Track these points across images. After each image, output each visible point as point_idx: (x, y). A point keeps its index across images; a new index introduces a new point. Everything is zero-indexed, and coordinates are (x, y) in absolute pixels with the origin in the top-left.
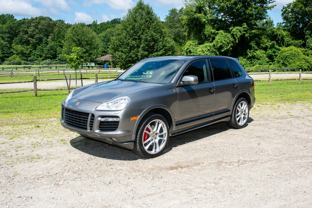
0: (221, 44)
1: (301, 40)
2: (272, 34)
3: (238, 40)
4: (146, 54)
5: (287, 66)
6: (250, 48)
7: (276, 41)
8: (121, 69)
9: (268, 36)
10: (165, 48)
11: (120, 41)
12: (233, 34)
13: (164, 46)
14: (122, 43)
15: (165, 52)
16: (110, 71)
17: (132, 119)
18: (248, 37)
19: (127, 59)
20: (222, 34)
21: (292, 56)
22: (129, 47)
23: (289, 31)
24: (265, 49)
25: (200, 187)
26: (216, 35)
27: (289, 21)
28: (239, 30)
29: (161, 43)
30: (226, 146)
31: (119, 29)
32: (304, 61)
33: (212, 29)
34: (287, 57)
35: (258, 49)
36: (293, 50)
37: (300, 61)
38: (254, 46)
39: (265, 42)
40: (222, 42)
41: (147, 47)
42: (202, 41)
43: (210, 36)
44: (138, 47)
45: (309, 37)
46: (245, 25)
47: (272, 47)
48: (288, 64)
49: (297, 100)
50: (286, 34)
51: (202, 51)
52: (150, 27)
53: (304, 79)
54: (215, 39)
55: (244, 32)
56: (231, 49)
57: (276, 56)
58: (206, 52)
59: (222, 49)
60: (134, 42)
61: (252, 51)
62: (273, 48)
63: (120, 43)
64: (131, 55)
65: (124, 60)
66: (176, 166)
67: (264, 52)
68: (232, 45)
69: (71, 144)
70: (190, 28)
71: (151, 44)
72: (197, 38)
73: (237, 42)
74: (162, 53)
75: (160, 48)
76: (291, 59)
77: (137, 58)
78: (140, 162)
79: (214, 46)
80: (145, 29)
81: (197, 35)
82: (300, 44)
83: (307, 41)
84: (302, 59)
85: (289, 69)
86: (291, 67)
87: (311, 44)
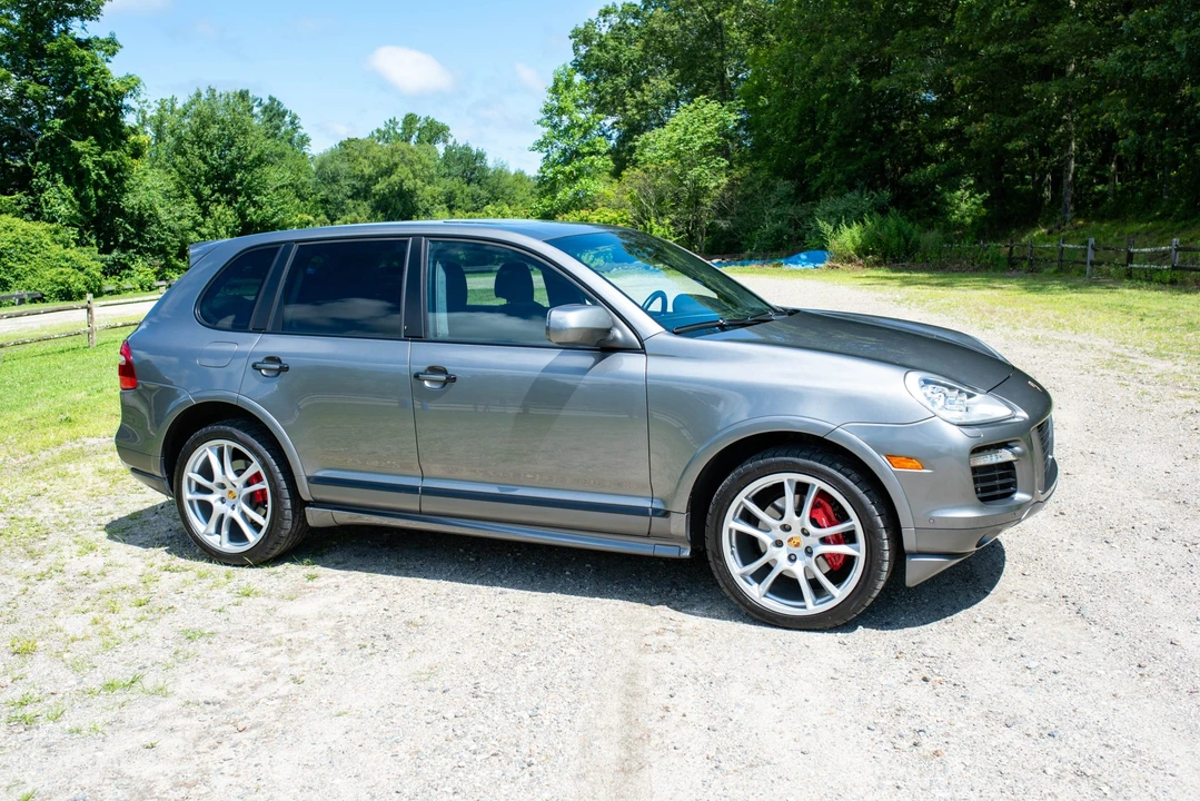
1: (21, 195)
5: (12, 287)
21: (21, 250)
32: (66, 264)
36: (19, 231)
37: (54, 267)
45: (46, 185)
76: (19, 260)
82: (21, 207)
83: (42, 199)
84: (58, 261)
85: (26, 297)
86: (29, 288)
87: (63, 208)
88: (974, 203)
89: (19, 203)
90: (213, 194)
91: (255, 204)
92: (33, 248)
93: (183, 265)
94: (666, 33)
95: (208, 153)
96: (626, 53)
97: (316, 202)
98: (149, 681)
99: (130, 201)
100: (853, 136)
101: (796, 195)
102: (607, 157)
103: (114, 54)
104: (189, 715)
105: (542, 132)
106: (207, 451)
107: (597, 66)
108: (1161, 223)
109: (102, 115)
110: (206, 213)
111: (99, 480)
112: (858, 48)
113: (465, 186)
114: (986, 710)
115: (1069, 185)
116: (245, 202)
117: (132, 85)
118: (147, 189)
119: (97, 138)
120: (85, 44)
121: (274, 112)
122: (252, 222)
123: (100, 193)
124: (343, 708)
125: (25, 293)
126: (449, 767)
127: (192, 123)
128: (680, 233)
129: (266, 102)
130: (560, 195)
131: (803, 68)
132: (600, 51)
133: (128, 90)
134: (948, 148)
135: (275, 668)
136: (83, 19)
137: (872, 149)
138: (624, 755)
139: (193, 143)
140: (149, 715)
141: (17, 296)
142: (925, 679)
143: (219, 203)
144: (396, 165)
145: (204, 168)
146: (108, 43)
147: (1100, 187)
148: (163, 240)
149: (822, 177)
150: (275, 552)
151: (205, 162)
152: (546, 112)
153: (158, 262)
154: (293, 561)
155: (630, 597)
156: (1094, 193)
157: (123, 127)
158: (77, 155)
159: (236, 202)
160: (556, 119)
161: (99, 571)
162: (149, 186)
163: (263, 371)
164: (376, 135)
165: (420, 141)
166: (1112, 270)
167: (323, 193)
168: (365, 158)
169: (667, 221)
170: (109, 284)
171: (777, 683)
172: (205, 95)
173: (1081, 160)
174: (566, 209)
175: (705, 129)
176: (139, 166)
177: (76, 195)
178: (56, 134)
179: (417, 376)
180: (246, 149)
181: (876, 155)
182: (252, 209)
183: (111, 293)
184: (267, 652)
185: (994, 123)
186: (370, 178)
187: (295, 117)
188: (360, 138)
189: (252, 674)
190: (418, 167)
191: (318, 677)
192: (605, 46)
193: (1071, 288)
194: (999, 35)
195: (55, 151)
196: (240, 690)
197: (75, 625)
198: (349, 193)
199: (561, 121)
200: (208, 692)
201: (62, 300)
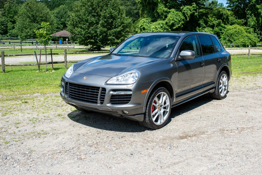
0: (173, 22)
1: (243, 19)
2: (218, 14)
3: (188, 18)
4: (105, 30)
5: (232, 43)
6: (199, 25)
7: (222, 20)
8: (80, 45)
9: (215, 15)
10: (123, 25)
11: (79, 17)
12: (184, 12)
13: (122, 23)
14: (81, 19)
15: (123, 28)
16: (68, 47)
17: (143, 92)
18: (197, 16)
19: (86, 35)
20: (174, 12)
21: (237, 33)
22: (88, 24)
23: (232, 11)
24: (213, 27)
25: (217, 154)
26: (169, 13)
27: (233, 1)
28: (189, 9)
29: (119, 20)
30: (218, 116)
31: (78, 6)
32: (247, 38)
33: (165, 7)
34: (232, 34)
35: (206, 27)
36: (237, 29)
37: (243, 38)
38: (202, 24)
39: (212, 20)
40: (173, 20)
41: (105, 23)
42: (155, 19)
43: (162, 14)
44: (97, 23)
45: (250, 17)
46: (194, 5)
47: (218, 26)
48: (233, 41)
49: (255, 73)
50: (231, 14)
51: (155, 28)
52: (108, 4)
53: (252, 54)
54: (167, 17)
55: (194, 11)
56: (182, 26)
57: (222, 33)
58: (159, 29)
59: (174, 27)
60: (93, 18)
61: (201, 28)
62: (220, 26)
63: (78, 19)
64: (90, 32)
65: (82, 36)
66: (184, 136)
67: (212, 29)
68: (183, 22)
69: (70, 119)
70: (143, 6)
71: (109, 21)
72: (151, 16)
73: (188, 20)
74: (120, 30)
75: (118, 24)
76: (236, 36)
77: (96, 34)
78: (148, 133)
79: (166, 23)
80: (103, 7)
81: (149, 13)
83: (248, 21)
84: (245, 36)
85: (235, 45)
86: (236, 43)
87: (252, 23)
89: (242, 22)
92: (240, 33)
141: (232, 45)
158: (258, 9)
177: (256, 20)
195: (253, 8)
201: (243, 47)
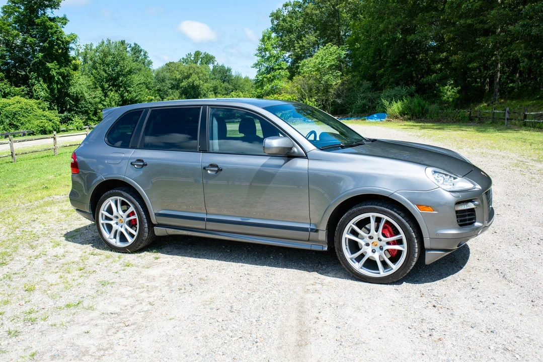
1: (24, 87)
5: (19, 128)
21: (24, 112)
32: (44, 118)
34: (15, 114)
36: (23, 103)
37: (39, 119)
45: (35, 83)
48: (19, 125)
76: (23, 116)
82: (24, 92)
83: (33, 89)
84: (40, 116)
85: (26, 133)
86: (27, 129)
87: (42, 93)
88: (454, 92)
90: (109, 87)
91: (128, 91)
92: (29, 111)
93: (96, 119)
94: (313, 14)
95: (107, 69)
96: (295, 24)
97: (155, 91)
98: (86, 303)
99: (72, 90)
100: (398, 61)
101: (372, 88)
102: (287, 71)
103: (65, 24)
104: (104, 319)
105: (257, 59)
106: (110, 202)
107: (282, 29)
108: (540, 101)
109: (60, 51)
110: (106, 95)
111: (61, 214)
112: (401, 21)
113: (222, 83)
114: (462, 320)
115: (497, 83)
116: (123, 90)
117: (73, 38)
118: (80, 85)
119: (58, 62)
120: (53, 20)
121: (136, 50)
122: (126, 99)
123: (59, 86)
124: (172, 316)
125: (25, 131)
126: (220, 343)
127: (100, 55)
128: (319, 105)
129: (133, 45)
130: (265, 88)
131: (376, 30)
132: (284, 23)
133: (72, 40)
134: (442, 67)
135: (141, 298)
136: (52, 9)
137: (407, 67)
138: (299, 339)
139: (100, 64)
140: (86, 318)
141: (22, 132)
142: (434, 306)
143: (112, 91)
144: (191, 74)
145: (105, 75)
146: (63, 19)
147: (511, 85)
148: (87, 107)
149: (384, 80)
150: (140, 247)
151: (106, 73)
152: (259, 50)
153: (84, 117)
154: (148, 251)
155: (300, 268)
156: (508, 87)
157: (69, 57)
158: (49, 70)
159: (120, 91)
160: (264, 54)
161: (62, 255)
162: (81, 83)
163: (135, 166)
164: (182, 60)
165: (202, 63)
166: (517, 122)
167: (158, 87)
168: (177, 71)
169: (314, 100)
170: (63, 127)
171: (367, 307)
172: (106, 43)
173: (503, 72)
174: (268, 94)
175: (331, 58)
176: (76, 74)
177: (48, 87)
178: (40, 60)
179: (204, 168)
180: (124, 67)
181: (408, 70)
182: (127, 94)
183: (64, 131)
184: (137, 291)
185: (463, 55)
186: (179, 80)
187: (146, 52)
188: (175, 62)
189: (131, 301)
190: (201, 75)
191: (161, 302)
192: (286, 21)
193: (498, 130)
194: (465, 15)
195: (39, 68)
196: (126, 308)
197: (52, 278)
198: (170, 87)
199: (266, 54)
200: (112, 309)
201: (42, 134)
